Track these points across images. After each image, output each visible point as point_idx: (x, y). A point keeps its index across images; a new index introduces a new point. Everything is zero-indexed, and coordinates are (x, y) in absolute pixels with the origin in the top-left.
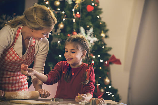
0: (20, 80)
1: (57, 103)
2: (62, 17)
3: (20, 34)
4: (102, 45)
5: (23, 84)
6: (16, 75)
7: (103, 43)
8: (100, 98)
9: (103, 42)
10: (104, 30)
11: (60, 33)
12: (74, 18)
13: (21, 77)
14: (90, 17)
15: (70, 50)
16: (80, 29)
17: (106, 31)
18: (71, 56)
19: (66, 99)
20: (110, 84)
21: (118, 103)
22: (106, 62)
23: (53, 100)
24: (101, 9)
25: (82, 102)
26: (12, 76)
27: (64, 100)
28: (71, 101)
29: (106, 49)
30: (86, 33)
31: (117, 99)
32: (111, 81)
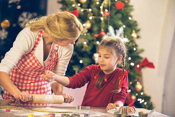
0: (42, 87)
1: (83, 111)
2: (89, 15)
3: (41, 39)
4: (133, 47)
5: (46, 90)
6: (38, 81)
7: (134, 45)
8: (131, 106)
9: (135, 43)
10: (135, 30)
11: (86, 33)
12: (101, 16)
13: (43, 83)
14: (120, 16)
15: (103, 55)
16: (108, 28)
17: (137, 31)
18: (104, 62)
19: (93, 107)
20: (142, 91)
21: (151, 112)
22: (138, 66)
23: (79, 108)
24: (132, 6)
25: (111, 110)
26: (33, 82)
27: (90, 108)
28: (98, 110)
29: (138, 51)
30: (115, 33)
31: (150, 107)
32: (143, 88)
